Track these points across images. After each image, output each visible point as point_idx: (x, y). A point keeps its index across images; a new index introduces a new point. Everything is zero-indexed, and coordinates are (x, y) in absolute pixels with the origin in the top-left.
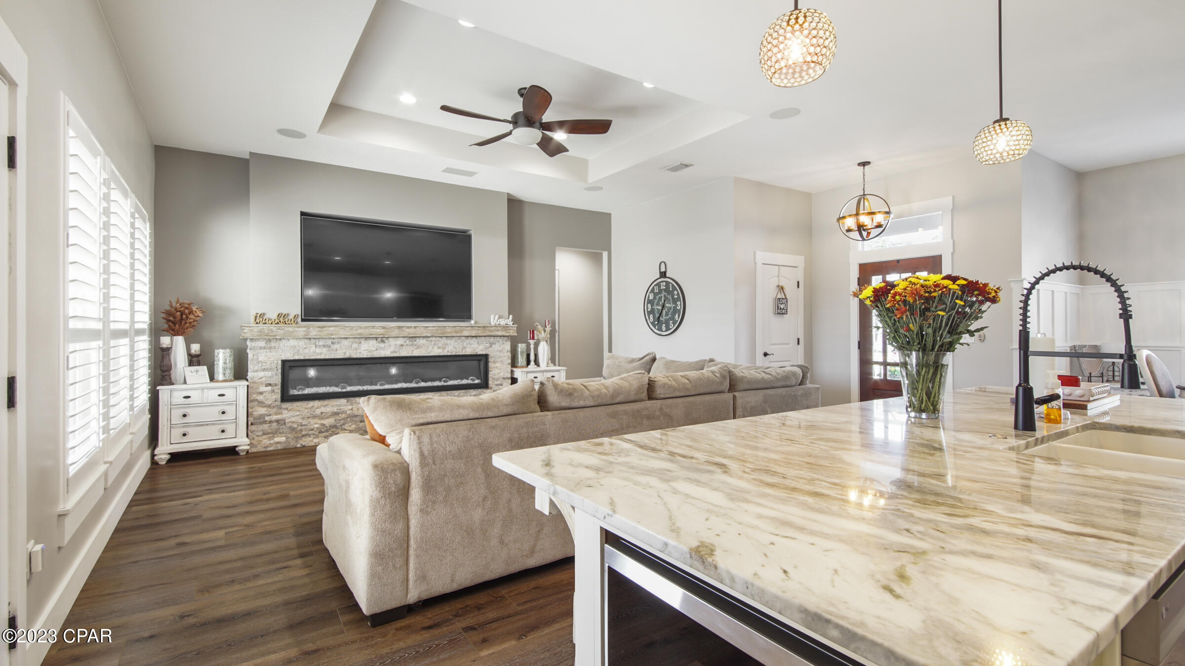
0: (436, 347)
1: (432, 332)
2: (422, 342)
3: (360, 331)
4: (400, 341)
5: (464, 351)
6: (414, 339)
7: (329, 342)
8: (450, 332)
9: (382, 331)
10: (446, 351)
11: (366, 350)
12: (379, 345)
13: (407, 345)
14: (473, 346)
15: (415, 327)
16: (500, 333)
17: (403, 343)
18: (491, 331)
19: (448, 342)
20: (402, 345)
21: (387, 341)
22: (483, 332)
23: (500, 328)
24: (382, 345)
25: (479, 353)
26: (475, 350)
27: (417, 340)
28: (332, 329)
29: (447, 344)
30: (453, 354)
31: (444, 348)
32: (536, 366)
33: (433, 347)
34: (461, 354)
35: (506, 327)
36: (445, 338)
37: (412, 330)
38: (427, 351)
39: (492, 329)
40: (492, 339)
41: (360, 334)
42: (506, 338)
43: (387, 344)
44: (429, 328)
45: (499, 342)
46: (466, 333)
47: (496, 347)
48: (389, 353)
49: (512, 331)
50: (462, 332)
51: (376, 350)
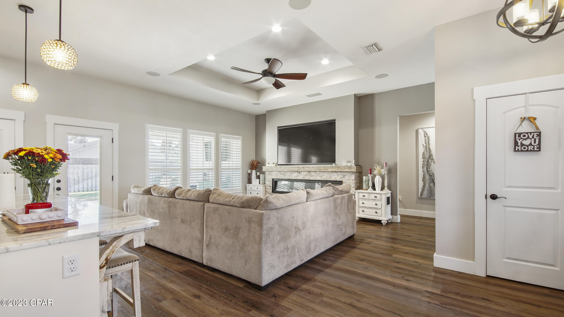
0: (318, 176)
1: (315, 170)
2: (313, 173)
3: (291, 169)
4: (305, 173)
5: (330, 179)
6: (310, 172)
7: (284, 173)
8: (323, 169)
9: (297, 169)
10: (323, 178)
11: (294, 176)
12: (298, 174)
13: (308, 175)
14: (334, 176)
15: (309, 167)
16: (346, 170)
17: (306, 174)
18: (342, 169)
19: (324, 174)
20: (306, 175)
21: (301, 173)
22: (338, 170)
23: (347, 168)
24: (299, 174)
25: (338, 180)
26: (335, 178)
27: (311, 173)
28: (283, 168)
29: (323, 175)
30: (326, 180)
31: (322, 177)
32: (373, 190)
33: (317, 176)
34: (329, 180)
35: (350, 167)
36: (322, 172)
37: (308, 169)
38: (315, 178)
39: (342, 168)
40: (344, 174)
41: (291, 170)
42: (352, 173)
43: (301, 174)
44: (314, 168)
45: (348, 174)
46: (329, 170)
47: (347, 177)
48: (301, 178)
49: (353, 169)
50: (328, 169)
51: (297, 176)
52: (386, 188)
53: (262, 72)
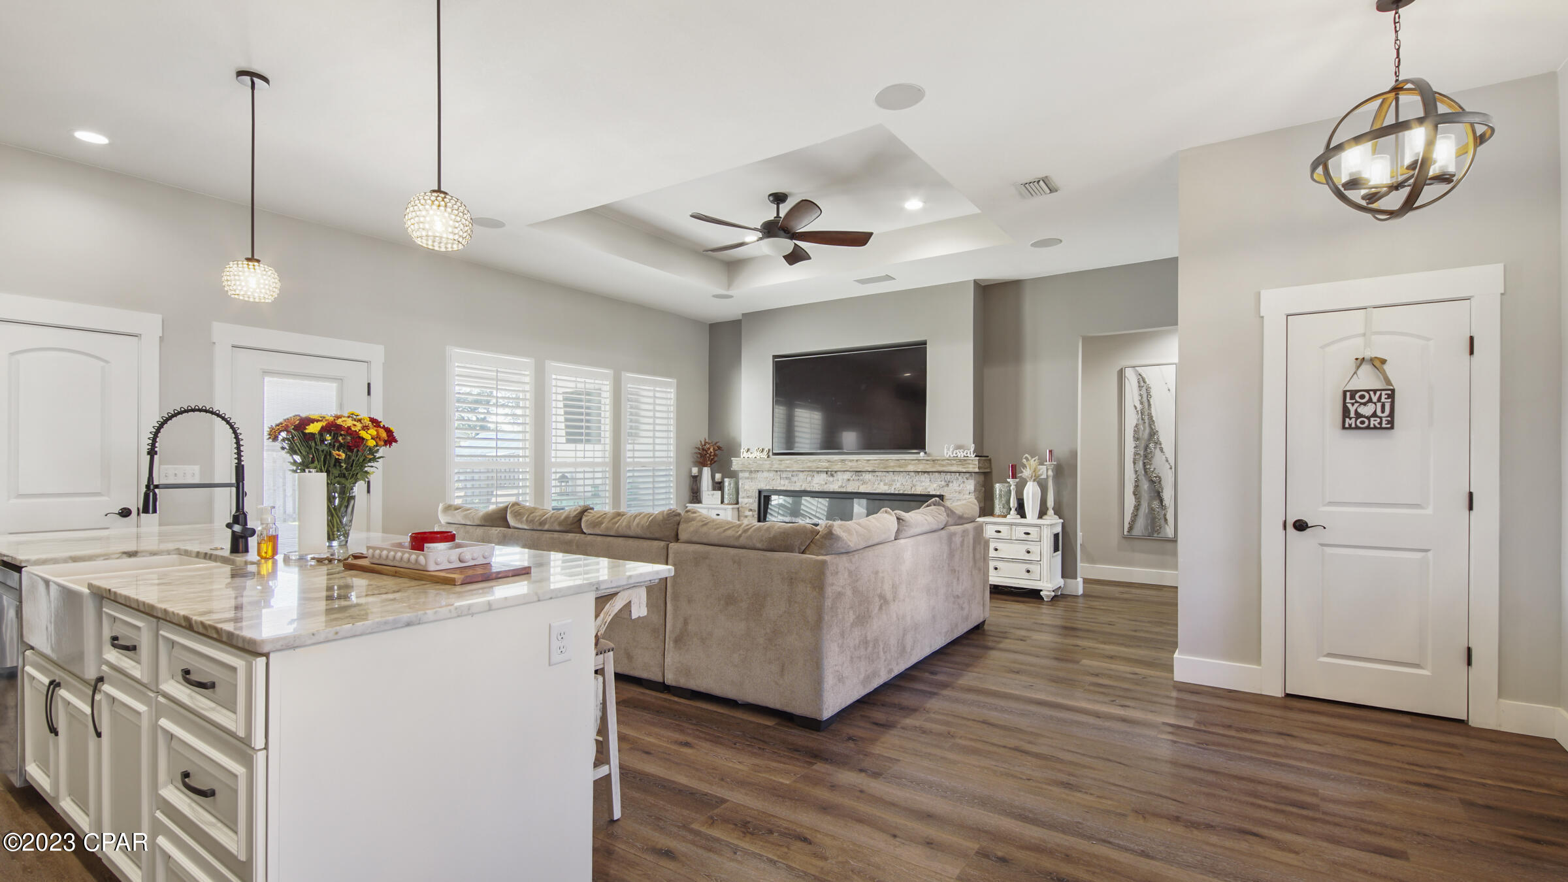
0: (882, 483)
1: (874, 466)
2: (868, 476)
3: (809, 464)
4: (847, 476)
5: (913, 489)
6: (860, 474)
7: (790, 475)
8: (893, 466)
9: (827, 464)
10: (893, 489)
11: (817, 484)
12: (828, 478)
13: (853, 480)
14: (923, 484)
16: (954, 469)
18: (943, 466)
19: (896, 478)
20: (849, 480)
21: (835, 475)
22: (933, 467)
23: (954, 462)
25: (931, 493)
26: (926, 488)
27: (864, 475)
28: (788, 462)
29: (894, 481)
30: (901, 492)
31: (891, 485)
32: (1019, 516)
33: (878, 484)
34: (910, 493)
35: (963, 461)
36: (892, 473)
37: (854, 464)
39: (944, 463)
40: (948, 476)
41: (809, 467)
42: (968, 475)
43: (835, 478)
45: (958, 479)
46: (911, 468)
47: (954, 486)
48: (837, 487)
49: (971, 466)
50: (906, 465)
51: (826, 483)
52: (1051, 512)
53: (761, 226)
